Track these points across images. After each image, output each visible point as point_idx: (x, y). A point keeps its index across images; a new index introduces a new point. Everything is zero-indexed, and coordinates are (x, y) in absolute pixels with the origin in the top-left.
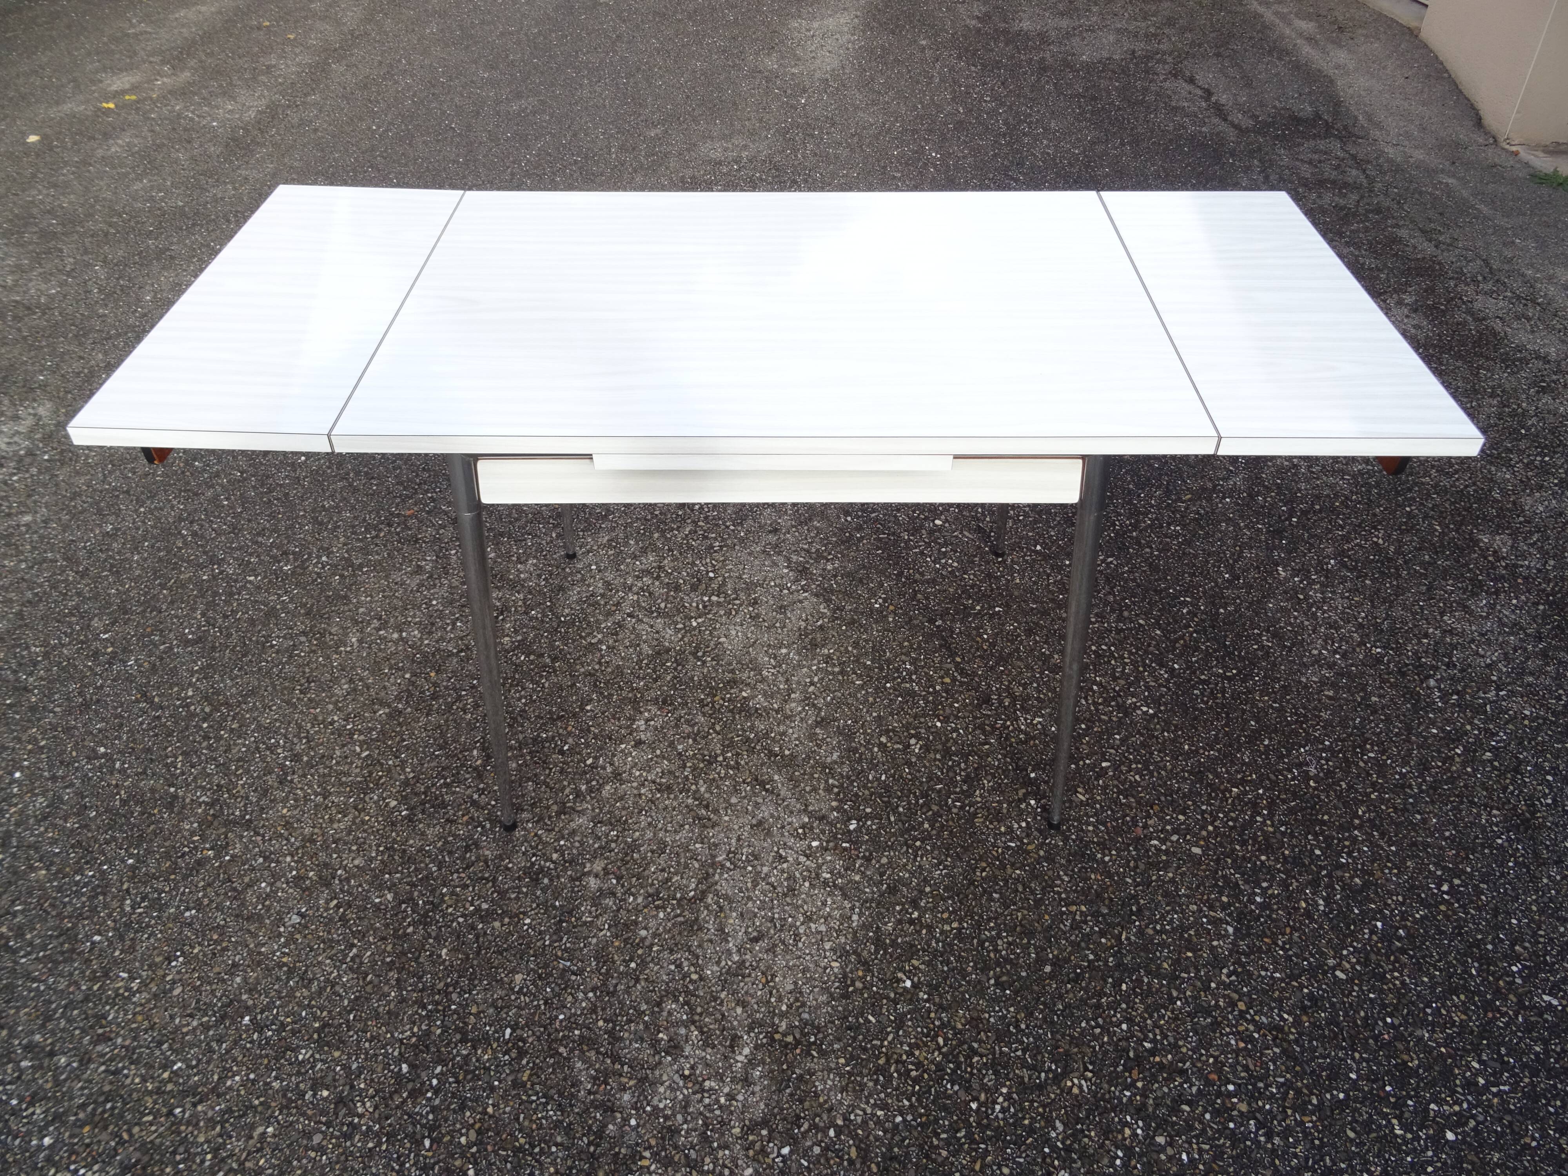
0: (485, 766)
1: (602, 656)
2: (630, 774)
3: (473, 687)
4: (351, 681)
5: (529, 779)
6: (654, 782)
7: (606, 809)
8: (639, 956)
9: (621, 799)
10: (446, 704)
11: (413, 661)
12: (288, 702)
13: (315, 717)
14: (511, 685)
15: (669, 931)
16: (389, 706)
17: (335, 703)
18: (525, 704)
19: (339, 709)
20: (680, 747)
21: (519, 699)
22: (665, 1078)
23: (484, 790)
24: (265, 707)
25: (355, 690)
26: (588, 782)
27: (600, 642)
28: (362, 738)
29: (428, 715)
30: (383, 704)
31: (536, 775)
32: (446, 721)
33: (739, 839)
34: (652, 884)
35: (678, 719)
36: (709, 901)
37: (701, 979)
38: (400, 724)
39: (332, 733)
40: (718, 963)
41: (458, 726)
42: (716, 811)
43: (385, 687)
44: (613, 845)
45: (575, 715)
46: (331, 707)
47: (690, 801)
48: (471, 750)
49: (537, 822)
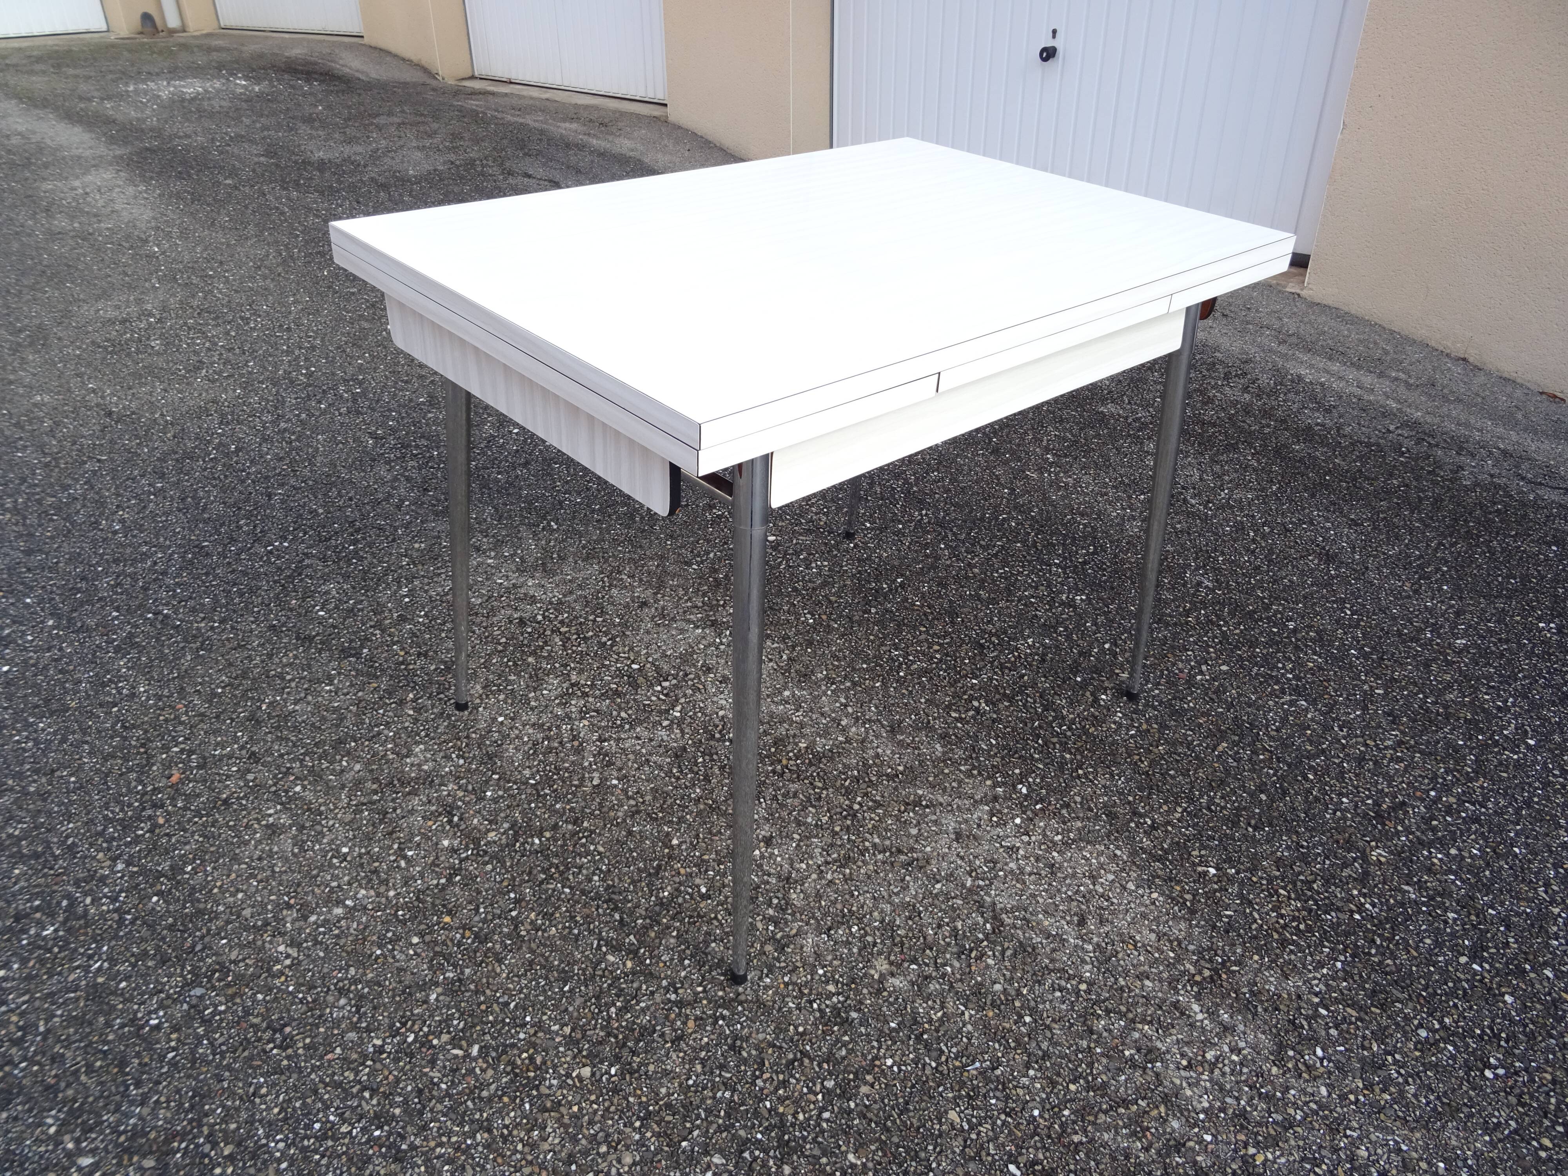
0: (642, 963)
1: (625, 791)
2: (798, 871)
3: (517, 901)
4: (342, 992)
5: (707, 943)
6: (827, 863)
7: (818, 914)
8: (1022, 1007)
9: (819, 896)
10: (509, 936)
11: (404, 922)
12: (279, 1070)
13: (345, 1060)
14: (562, 873)
15: (1014, 968)
16: (437, 984)
17: (354, 1027)
18: (601, 880)
19: (368, 1030)
20: (809, 820)
21: (590, 880)
22: (1178, 1082)
23: (672, 984)
24: (249, 1099)
25: (361, 997)
26: (770, 905)
27: (604, 780)
28: (445, 1037)
29: (500, 961)
30: (425, 987)
31: (708, 934)
32: (532, 952)
33: (962, 858)
34: (949, 944)
35: (775, 798)
36: (1008, 921)
37: (1091, 984)
38: (477, 992)
39: (397, 1060)
40: (1083, 961)
41: (553, 948)
42: (912, 850)
43: (400, 970)
44: (869, 939)
45: (670, 857)
46: (352, 1035)
47: (880, 857)
48: (603, 958)
49: (770, 971)
